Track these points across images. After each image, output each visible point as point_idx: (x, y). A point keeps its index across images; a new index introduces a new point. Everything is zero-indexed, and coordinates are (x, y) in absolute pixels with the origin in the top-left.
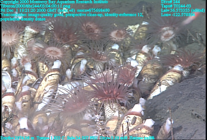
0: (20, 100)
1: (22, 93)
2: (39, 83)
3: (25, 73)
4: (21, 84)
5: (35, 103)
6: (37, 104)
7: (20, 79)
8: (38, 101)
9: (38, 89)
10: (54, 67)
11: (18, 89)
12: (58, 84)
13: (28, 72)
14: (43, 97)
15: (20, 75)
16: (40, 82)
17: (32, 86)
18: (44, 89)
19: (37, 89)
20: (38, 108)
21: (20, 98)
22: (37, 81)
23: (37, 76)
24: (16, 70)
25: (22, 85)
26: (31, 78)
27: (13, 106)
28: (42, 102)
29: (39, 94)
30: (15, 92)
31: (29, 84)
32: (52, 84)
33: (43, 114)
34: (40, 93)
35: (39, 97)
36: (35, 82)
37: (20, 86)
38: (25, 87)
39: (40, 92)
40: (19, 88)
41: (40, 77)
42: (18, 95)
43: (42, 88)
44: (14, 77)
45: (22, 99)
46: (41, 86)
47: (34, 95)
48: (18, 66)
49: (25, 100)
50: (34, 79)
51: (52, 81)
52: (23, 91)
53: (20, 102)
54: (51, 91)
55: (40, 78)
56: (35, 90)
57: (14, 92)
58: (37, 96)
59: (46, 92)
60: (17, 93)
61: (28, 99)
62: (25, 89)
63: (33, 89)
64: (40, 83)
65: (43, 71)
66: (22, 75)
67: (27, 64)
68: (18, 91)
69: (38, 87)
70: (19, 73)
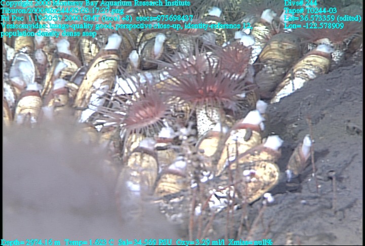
0: (51, 104)
1: (53, 91)
2: (83, 75)
3: (58, 57)
4: (53, 76)
5: (77, 109)
6: (79, 112)
7: (49, 67)
8: (81, 104)
9: (82, 86)
10: (108, 47)
11: (46, 84)
12: (115, 76)
13: (64, 56)
14: (89, 99)
15: (49, 60)
16: (83, 73)
17: (71, 80)
18: (91, 85)
19: (79, 85)
20: (82, 118)
21: (50, 101)
22: (80, 71)
23: (80, 62)
24: (43, 51)
25: (53, 78)
26: (70, 66)
27: (39, 114)
28: (88, 108)
29: (82, 93)
30: (42, 90)
31: (66, 76)
32: (105, 76)
33: (89, 128)
34: (84, 92)
35: (83, 99)
36: (76, 73)
37: (51, 80)
38: (58, 80)
39: (85, 90)
40: (49, 83)
41: (84, 64)
42: (48, 95)
43: (89, 83)
44: (39, 64)
45: (54, 102)
46: (86, 79)
47: (74, 94)
48: (46, 45)
49: (59, 103)
50: (75, 67)
51: (105, 71)
52: (56, 87)
53: (50, 107)
54: (103, 89)
55: (84, 66)
56: (76, 87)
57: (40, 91)
58: (79, 96)
59: (94, 90)
60: (45, 92)
61: (64, 102)
62: (60, 84)
63: (73, 85)
64: (85, 75)
65: (90, 54)
66: (54, 61)
67: (61, 41)
68: (47, 88)
69: (82, 82)
70: (49, 56)
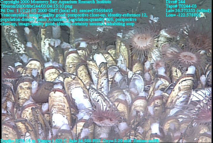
0: (152, 105)
1: (154, 97)
2: (172, 88)
3: (158, 78)
4: (154, 88)
5: (167, 108)
6: (169, 110)
7: (152, 83)
8: (170, 106)
9: (171, 94)
10: (188, 72)
11: (150, 93)
12: (191, 90)
13: (161, 77)
14: (175, 102)
15: (152, 79)
17: (165, 91)
18: (176, 94)
19: (169, 95)
20: (170, 113)
21: (152, 103)
22: (170, 86)
23: (170, 81)
24: (149, 73)
25: (154, 90)
26: (164, 83)
27: (145, 110)
28: (174, 108)
31: (162, 89)
32: (185, 89)
33: (174, 120)
34: (172, 98)
35: (172, 102)
36: (168, 87)
38: (157, 91)
39: (172, 97)
41: (173, 82)
42: (151, 99)
43: (175, 93)
44: (147, 81)
45: (154, 104)
46: (174, 91)
47: (166, 100)
48: (151, 70)
49: (157, 105)
50: (167, 83)
51: (185, 87)
52: (156, 95)
54: (184, 97)
57: (146, 96)
58: (169, 101)
59: (179, 97)
60: (149, 97)
61: (160, 104)
62: (158, 93)
63: (166, 94)
65: (177, 76)
66: (156, 79)
67: (161, 68)
68: (150, 95)
69: (171, 92)
70: (152, 77)
